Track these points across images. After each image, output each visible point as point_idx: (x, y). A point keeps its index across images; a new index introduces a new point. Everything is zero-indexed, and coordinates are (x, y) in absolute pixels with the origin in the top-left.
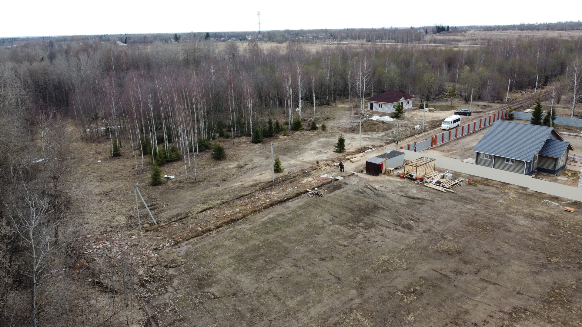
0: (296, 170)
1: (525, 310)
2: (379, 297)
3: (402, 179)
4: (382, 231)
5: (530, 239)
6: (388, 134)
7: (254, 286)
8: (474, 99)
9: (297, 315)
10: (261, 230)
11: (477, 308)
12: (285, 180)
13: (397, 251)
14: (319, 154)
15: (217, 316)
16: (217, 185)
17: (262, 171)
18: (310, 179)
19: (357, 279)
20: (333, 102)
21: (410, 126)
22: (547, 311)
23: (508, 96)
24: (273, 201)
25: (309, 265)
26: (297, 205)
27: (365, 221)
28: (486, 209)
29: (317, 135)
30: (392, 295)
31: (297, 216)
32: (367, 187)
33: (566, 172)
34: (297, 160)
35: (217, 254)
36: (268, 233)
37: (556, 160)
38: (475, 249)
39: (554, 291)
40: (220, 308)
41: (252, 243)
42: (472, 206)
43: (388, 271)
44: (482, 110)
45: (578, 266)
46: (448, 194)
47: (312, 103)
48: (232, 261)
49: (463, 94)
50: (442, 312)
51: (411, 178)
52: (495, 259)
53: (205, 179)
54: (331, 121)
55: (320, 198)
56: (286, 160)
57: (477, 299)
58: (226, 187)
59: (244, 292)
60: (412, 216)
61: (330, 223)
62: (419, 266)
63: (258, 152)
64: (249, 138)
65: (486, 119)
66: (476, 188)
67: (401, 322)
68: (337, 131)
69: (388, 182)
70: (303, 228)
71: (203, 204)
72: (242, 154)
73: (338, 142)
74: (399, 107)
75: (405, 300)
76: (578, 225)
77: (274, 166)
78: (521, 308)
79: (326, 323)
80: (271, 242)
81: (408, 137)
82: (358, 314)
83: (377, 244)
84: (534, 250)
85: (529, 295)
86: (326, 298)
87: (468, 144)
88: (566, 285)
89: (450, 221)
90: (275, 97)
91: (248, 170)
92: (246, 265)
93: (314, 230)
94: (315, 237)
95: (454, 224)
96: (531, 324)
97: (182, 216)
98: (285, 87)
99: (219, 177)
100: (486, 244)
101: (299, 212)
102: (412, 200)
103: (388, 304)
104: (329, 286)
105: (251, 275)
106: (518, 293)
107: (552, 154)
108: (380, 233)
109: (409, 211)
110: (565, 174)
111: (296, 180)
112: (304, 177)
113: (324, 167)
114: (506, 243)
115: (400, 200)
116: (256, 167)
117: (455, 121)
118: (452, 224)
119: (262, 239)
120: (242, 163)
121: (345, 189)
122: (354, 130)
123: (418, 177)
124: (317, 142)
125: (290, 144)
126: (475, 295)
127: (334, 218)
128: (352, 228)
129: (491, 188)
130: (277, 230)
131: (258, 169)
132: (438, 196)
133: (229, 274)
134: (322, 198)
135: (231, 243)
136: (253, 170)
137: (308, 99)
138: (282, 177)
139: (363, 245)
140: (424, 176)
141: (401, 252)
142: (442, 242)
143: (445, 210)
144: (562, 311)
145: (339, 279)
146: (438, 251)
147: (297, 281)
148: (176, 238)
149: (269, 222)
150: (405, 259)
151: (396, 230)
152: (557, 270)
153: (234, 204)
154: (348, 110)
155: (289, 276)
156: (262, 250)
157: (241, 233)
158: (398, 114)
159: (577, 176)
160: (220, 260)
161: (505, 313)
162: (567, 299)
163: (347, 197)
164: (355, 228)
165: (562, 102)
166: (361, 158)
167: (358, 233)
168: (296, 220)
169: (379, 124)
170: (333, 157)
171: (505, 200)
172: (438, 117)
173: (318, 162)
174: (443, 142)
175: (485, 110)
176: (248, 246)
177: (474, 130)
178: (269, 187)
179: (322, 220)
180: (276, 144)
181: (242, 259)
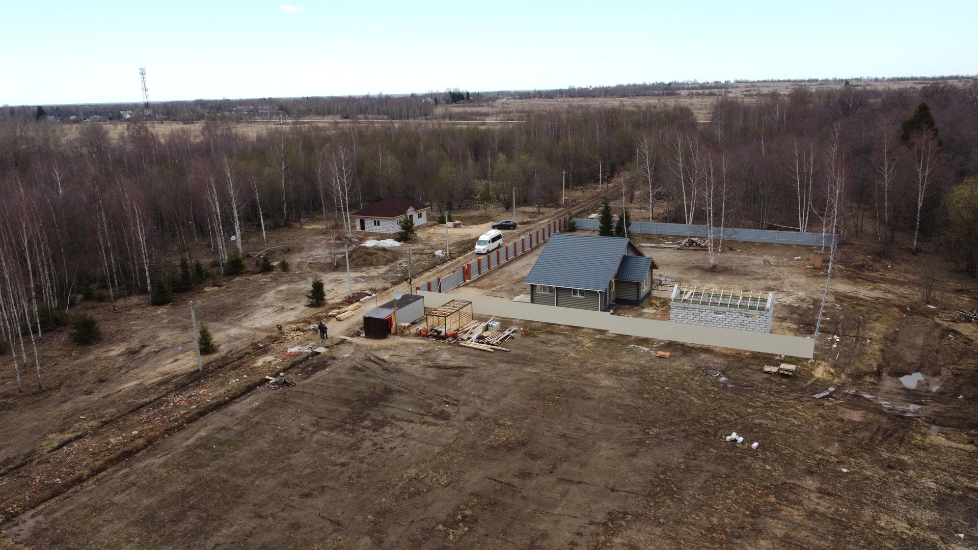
0: (241, 345)
1: (625, 513)
2: (409, 540)
3: (424, 339)
4: (401, 429)
5: (619, 406)
6: (395, 268)
8: (519, 204)
10: (186, 462)
11: (559, 526)
12: (223, 364)
13: (429, 458)
14: (281, 313)
16: (89, 392)
17: (176, 354)
18: (269, 358)
19: (369, 517)
20: (295, 221)
21: (428, 251)
22: (653, 509)
23: (564, 196)
24: (205, 405)
25: (283, 510)
26: (251, 407)
27: (373, 417)
28: (554, 369)
29: (275, 279)
30: (429, 532)
31: (252, 426)
32: (369, 360)
33: (653, 301)
34: (241, 327)
35: (100, 522)
36: (201, 466)
37: (638, 285)
38: (546, 433)
39: (658, 477)
41: (171, 489)
42: (533, 368)
43: (419, 494)
44: (531, 219)
45: (684, 434)
46: (496, 354)
47: (259, 225)
48: (132, 530)
49: (502, 196)
50: (509, 544)
51: (438, 336)
52: (575, 445)
53: (61, 384)
54: (297, 255)
55: (290, 388)
56: (221, 330)
57: (557, 511)
58: (108, 393)
60: (447, 397)
61: (313, 429)
62: (466, 476)
63: (166, 321)
64: (145, 296)
65: (537, 232)
66: (536, 339)
68: (309, 270)
69: (402, 347)
70: (265, 445)
71: (62, 431)
72: (134, 328)
73: (312, 288)
74: (407, 224)
75: (451, 536)
76: (677, 375)
77: (200, 343)
78: (619, 513)
80: (207, 482)
81: (426, 270)
83: (395, 451)
84: (625, 421)
85: (627, 489)
87: (517, 274)
88: (673, 466)
89: (505, 396)
90: (189, 219)
91: (148, 357)
92: (161, 532)
93: (285, 446)
94: (290, 458)
95: (512, 400)
96: (634, 533)
97: (18, 462)
98: (207, 201)
99: (91, 377)
100: (560, 423)
101: (256, 419)
102: (444, 371)
104: (322, 540)
106: (612, 490)
107: (632, 277)
108: (399, 432)
109: (441, 389)
110: (651, 305)
111: (244, 363)
112: (257, 355)
113: (293, 334)
114: (587, 417)
115: (425, 374)
116: (164, 348)
117: (494, 240)
118: (508, 400)
119: (190, 478)
120: (135, 344)
121: (333, 367)
122: (337, 266)
123: (449, 333)
124: (276, 293)
125: (227, 301)
126: (553, 506)
127: (318, 420)
128: (352, 431)
129: (557, 336)
130: (216, 457)
131: (169, 353)
132: (482, 359)
134: (294, 389)
135: (127, 498)
136: (159, 354)
137: (250, 220)
138: (216, 360)
139: (374, 458)
140: (458, 330)
141: (435, 458)
142: (496, 431)
143: (496, 380)
144: (672, 504)
145: (338, 523)
146: (492, 447)
147: (264, 542)
148: (7, 507)
149: (200, 446)
150: (444, 469)
151: (424, 423)
152: (659, 445)
153: (128, 423)
154: (324, 233)
155: (248, 536)
156: (191, 498)
157: (147, 476)
158: (406, 234)
159: (667, 304)
160: (107, 532)
161: (598, 524)
162: (676, 486)
163: (338, 381)
164: (357, 430)
165: (636, 200)
166: (353, 313)
167: (363, 439)
168: (251, 434)
169: (378, 252)
170: (307, 316)
171: (578, 352)
172: (469, 235)
173: (280, 328)
174: (480, 274)
175: (535, 220)
176: (162, 496)
177: (523, 251)
178: (192, 382)
179: (298, 426)
180: (199, 302)
181: (153, 522)
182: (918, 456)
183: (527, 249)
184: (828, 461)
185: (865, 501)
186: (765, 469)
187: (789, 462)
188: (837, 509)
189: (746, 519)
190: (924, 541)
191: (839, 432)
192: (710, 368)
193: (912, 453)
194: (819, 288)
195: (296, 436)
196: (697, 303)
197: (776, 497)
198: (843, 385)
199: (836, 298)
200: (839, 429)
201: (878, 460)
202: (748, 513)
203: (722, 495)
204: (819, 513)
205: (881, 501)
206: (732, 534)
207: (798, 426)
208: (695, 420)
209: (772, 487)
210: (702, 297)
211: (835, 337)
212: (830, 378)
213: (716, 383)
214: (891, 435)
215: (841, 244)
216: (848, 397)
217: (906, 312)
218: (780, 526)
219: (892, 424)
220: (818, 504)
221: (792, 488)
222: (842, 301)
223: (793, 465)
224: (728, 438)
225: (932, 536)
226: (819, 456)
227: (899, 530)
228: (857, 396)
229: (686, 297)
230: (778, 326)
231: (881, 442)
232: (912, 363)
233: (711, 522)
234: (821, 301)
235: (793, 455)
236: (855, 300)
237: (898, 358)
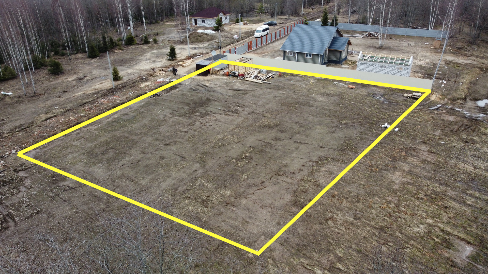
0: (134, 77)
1: (327, 158)
2: (218, 165)
3: (227, 77)
4: (215, 117)
5: (327, 110)
6: (212, 43)
7: (108, 174)
8: (278, 14)
9: (150, 190)
10: (108, 128)
11: (294, 162)
12: (124, 86)
13: (229, 130)
14: (154, 63)
15: (75, 203)
16: (59, 97)
17: (102, 81)
18: (148, 83)
19: (199, 155)
20: (161, 21)
21: (230, 36)
22: (342, 156)
23: (303, 11)
24: (116, 104)
25: (156, 151)
26: (139, 105)
27: (201, 111)
28: (294, 92)
29: (150, 47)
30: (228, 163)
31: (140, 114)
32: (199, 85)
33: (348, 62)
34: (134, 69)
35: (67, 153)
36: (115, 130)
37: (340, 52)
38: (289, 121)
39: (346, 142)
40: (76, 197)
41: (100, 140)
42: (283, 91)
43: (224, 146)
44: (285, 22)
45: (360, 124)
46: (264, 85)
47: (142, 22)
48: (82, 157)
49: (269, 11)
50: (268, 169)
51: (234, 75)
52: (303, 127)
53: (45, 93)
54: (162, 36)
55: (159, 97)
56: (123, 70)
57: (293, 155)
58: (68, 97)
59: (98, 180)
60: (238, 103)
61: (170, 116)
62: (247, 139)
63: (96, 65)
64: (85, 54)
65: (288, 27)
66: (285, 78)
67: (237, 180)
68: (168, 43)
69: (216, 80)
70: (147, 122)
71: (46, 113)
72: (80, 68)
73: (169, 51)
74: (219, 21)
75: (239, 165)
76: (358, 97)
77: (113, 75)
78: (324, 157)
79: (176, 192)
80: (118, 137)
81: (229, 45)
82: (203, 181)
83: (212, 127)
84: (330, 117)
85: (329, 147)
86: (174, 173)
87: (276, 47)
88: (353, 138)
89: (268, 104)
90: (106, 19)
91: (87, 81)
92: (97, 158)
93: (156, 123)
94: (159, 128)
95: (272, 105)
96: (332, 166)
97: (26, 126)
99: (60, 89)
100: (296, 117)
101: (142, 111)
102: (237, 91)
103: (226, 169)
104: (176, 164)
105: (103, 166)
106: (321, 147)
107: (338, 48)
108: (214, 119)
109: (235, 100)
110: (347, 64)
111: (136, 85)
112: (142, 82)
113: (160, 72)
114: (310, 114)
115: (227, 93)
116: (95, 78)
117: (265, 30)
118: (270, 106)
119: (110, 136)
120: (81, 75)
121: (180, 88)
122: (183, 42)
123: (240, 74)
124: (151, 54)
125: (126, 57)
126: (291, 153)
127: (173, 112)
128: (190, 117)
129: (296, 77)
130: (122, 127)
131: (98, 80)
132: (257, 87)
133: (82, 168)
134: (161, 98)
135: (80, 143)
136: (93, 80)
137: (138, 18)
138: (122, 84)
139: (201, 130)
140: (245, 73)
141: (232, 131)
142: (263, 119)
143: (264, 96)
144: (352, 154)
145: (183, 157)
146: (261, 126)
147: (147, 164)
148: (22, 145)
149: (114, 122)
150: (236, 135)
151: (226, 115)
152: (346, 128)
153: (78, 110)
154: (176, 27)
155: (139, 161)
156: (111, 144)
157: (89, 134)
158: (218, 27)
159: (355, 64)
160: (70, 157)
161: (313, 162)
162: (354, 146)
163: (183, 95)
164: (192, 117)
165: (341, 14)
166: (191, 63)
167: (195, 121)
168: (140, 117)
169: (204, 35)
170: (167, 65)
171: (306, 85)
172: (252, 29)
173: (153, 69)
174: (257, 47)
175: (286, 22)
176: (96, 143)
177: (280, 37)
178: (110, 93)
179: (163, 114)
180: (112, 57)
181: (92, 154)
182: (482, 138)
183: (282, 36)
184: (434, 138)
185: (452, 157)
186: (401, 140)
187: (414, 138)
188: (437, 160)
189: (389, 162)
190: (481, 175)
191: (442, 125)
192: (376, 94)
193: (479, 136)
194: (437, 58)
195: (162, 119)
196: (372, 61)
197: (406, 153)
198: (446, 104)
199: (445, 63)
200: (441, 124)
201: (461, 139)
202: (391, 159)
203: (378, 151)
204: (428, 161)
205: (460, 157)
206: (382, 169)
207: (420, 122)
208: (367, 117)
209: (404, 149)
210: (374, 59)
211: (444, 81)
212: (439, 100)
213: (378, 101)
214: (469, 128)
215: (451, 37)
216: (447, 110)
217: (483, 70)
218: (407, 166)
219: (470, 123)
220: (427, 157)
221: (414, 150)
222: (449, 64)
223: (416, 139)
224: (383, 126)
225: (485, 173)
226: (429, 136)
227: (469, 170)
228: (452, 109)
229: (366, 58)
230: (413, 75)
231: (463, 130)
232: (484, 95)
233: (371, 163)
234: (437, 64)
235: (416, 135)
236: (456, 64)
237: (476, 92)
